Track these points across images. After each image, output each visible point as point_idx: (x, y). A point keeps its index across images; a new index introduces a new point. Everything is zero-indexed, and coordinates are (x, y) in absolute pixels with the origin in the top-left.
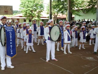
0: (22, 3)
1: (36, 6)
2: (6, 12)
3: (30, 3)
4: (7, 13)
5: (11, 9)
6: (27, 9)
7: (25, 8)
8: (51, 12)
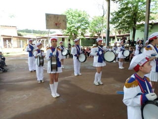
8: (109, 28)
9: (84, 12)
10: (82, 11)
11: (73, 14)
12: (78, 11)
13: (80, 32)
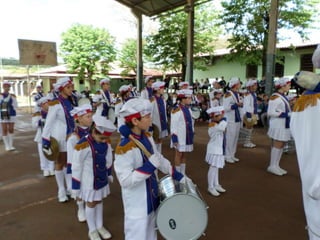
0: (66, 40)
1: (98, 48)
2: (38, 57)
3: (85, 41)
4: (41, 59)
5: (51, 51)
6: (79, 55)
7: (72, 52)
8: (141, 62)
9: (104, 30)
10: (101, 28)
11: (84, 35)
12: (94, 28)
13: (98, 66)
